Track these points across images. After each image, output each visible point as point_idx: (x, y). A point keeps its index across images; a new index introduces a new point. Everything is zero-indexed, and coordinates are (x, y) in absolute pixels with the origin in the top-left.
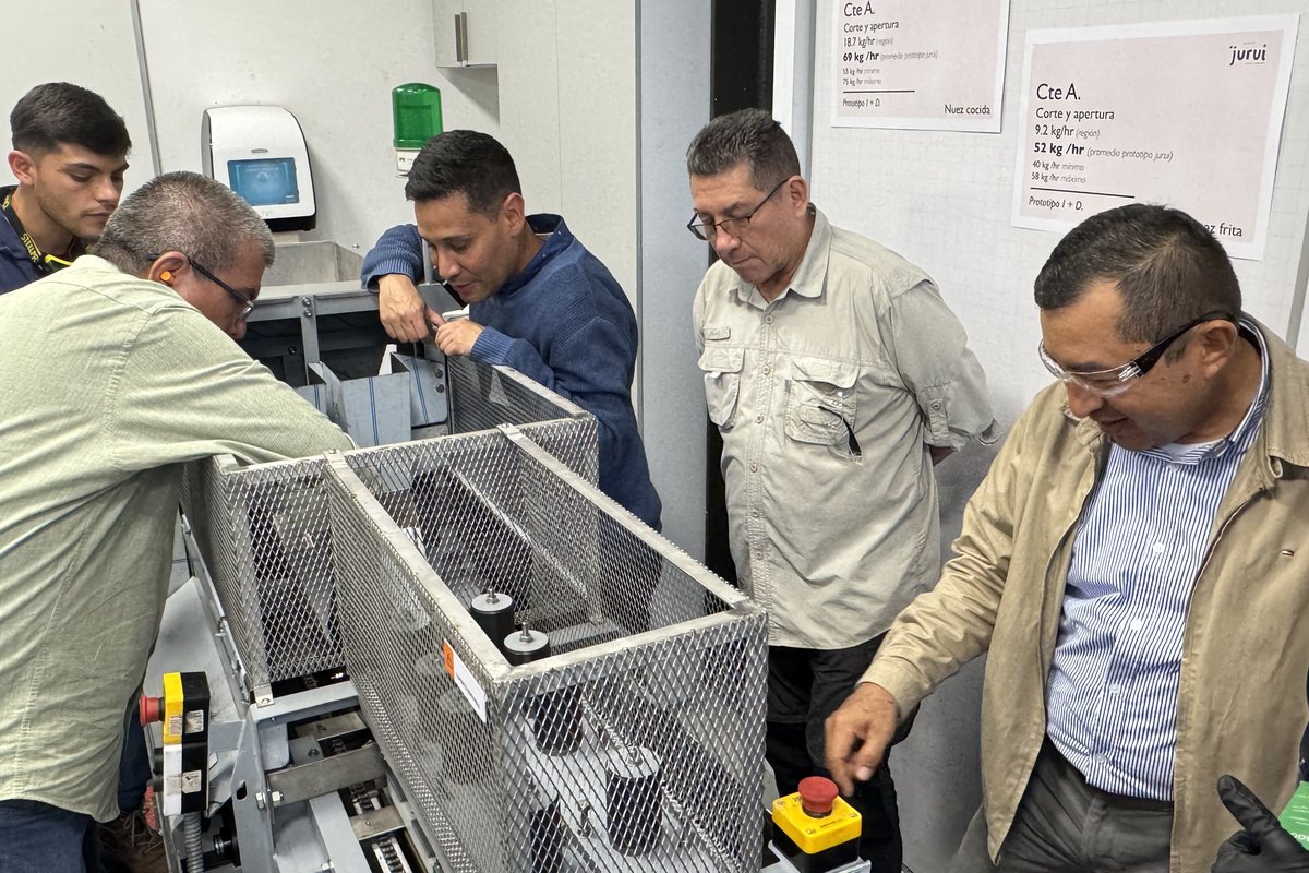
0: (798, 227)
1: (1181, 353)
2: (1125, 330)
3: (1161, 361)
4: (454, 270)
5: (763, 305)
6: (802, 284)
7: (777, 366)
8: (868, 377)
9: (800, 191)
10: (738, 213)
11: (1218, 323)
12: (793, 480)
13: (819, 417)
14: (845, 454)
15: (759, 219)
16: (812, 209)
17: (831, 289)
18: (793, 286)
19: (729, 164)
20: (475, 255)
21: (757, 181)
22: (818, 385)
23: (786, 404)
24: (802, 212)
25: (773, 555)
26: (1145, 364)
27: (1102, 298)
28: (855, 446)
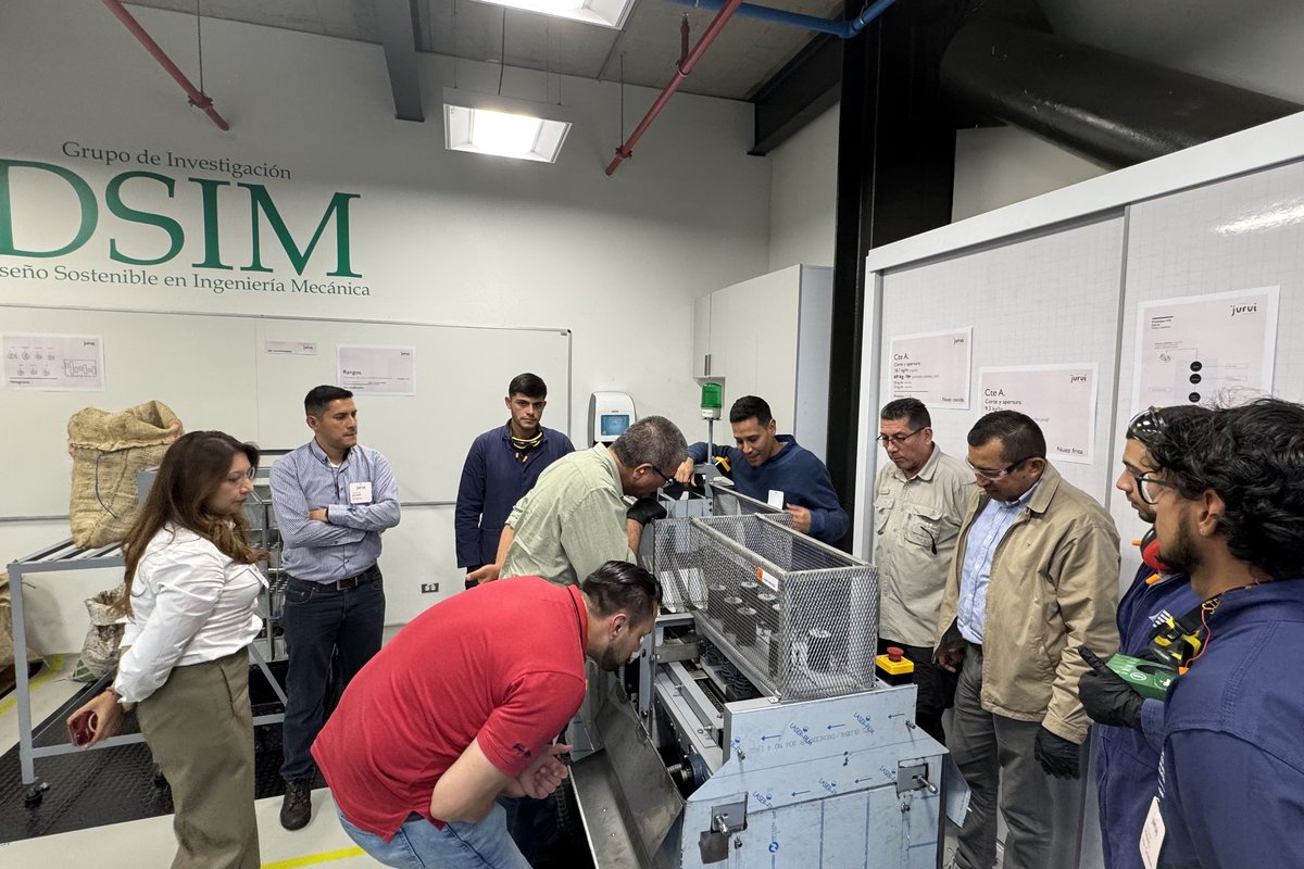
0: (927, 449)
1: (1022, 468)
2: (1003, 457)
3: (1015, 470)
4: (751, 449)
5: (905, 481)
6: (923, 474)
7: (907, 507)
8: (946, 518)
9: (929, 434)
10: (900, 436)
11: (1038, 459)
12: (906, 559)
13: (920, 531)
14: (930, 552)
15: (907, 441)
16: (933, 444)
17: (935, 478)
18: (919, 474)
19: (900, 416)
20: (759, 444)
21: (910, 425)
22: (923, 517)
23: (907, 524)
24: (929, 443)
25: (892, 595)
26: (1009, 470)
27: (995, 444)
28: (935, 551)
